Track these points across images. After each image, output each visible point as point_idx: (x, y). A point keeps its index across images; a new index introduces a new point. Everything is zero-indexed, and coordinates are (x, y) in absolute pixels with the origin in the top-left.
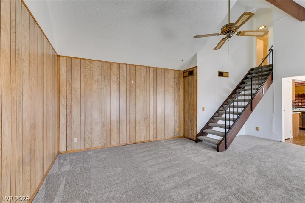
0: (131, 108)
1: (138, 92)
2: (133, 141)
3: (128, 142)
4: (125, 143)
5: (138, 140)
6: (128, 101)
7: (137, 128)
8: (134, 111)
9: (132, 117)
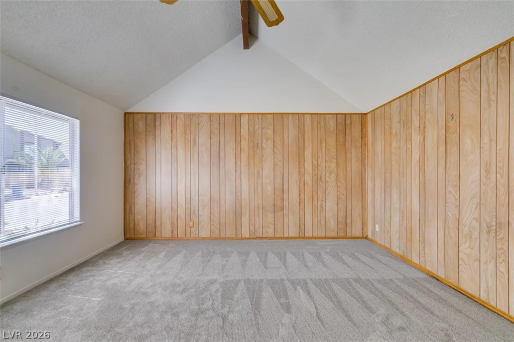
0: (449, 188)
1: (468, 142)
2: (453, 280)
3: (442, 275)
4: (434, 271)
5: (468, 286)
6: (441, 170)
7: (464, 247)
8: (457, 197)
9: (450, 215)
